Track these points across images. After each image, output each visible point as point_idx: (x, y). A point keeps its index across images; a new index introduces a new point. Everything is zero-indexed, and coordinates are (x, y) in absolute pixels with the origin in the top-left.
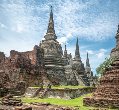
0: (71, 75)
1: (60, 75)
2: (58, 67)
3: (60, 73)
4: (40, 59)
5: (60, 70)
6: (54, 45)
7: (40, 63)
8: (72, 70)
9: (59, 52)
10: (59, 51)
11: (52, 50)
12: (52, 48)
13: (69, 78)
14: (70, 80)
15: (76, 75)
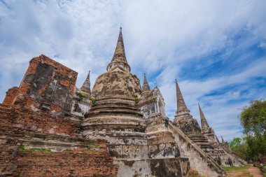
0: (161, 141)
1: (126, 142)
2: (123, 120)
3: (130, 136)
5: (129, 127)
6: (119, 75)
8: (164, 125)
9: (130, 89)
10: (131, 86)
11: (113, 85)
12: (115, 82)
13: (158, 151)
14: (159, 156)
15: (177, 140)
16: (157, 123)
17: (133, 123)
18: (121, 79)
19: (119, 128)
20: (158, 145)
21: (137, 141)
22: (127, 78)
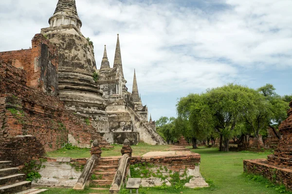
0: (121, 120)
1: (94, 118)
2: (91, 99)
3: (96, 113)
4: (48, 74)
5: (94, 105)
6: (77, 41)
7: (48, 85)
8: (124, 107)
9: (88, 61)
10: (90, 57)
11: (72, 55)
12: (73, 50)
13: (119, 127)
14: (119, 131)
15: (133, 119)
16: (118, 104)
17: (98, 102)
18: (80, 47)
19: (87, 105)
20: (119, 123)
21: (102, 118)
22: (85, 46)
